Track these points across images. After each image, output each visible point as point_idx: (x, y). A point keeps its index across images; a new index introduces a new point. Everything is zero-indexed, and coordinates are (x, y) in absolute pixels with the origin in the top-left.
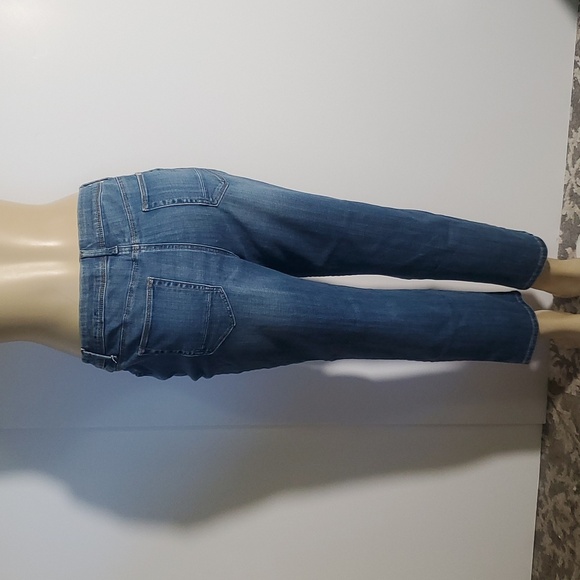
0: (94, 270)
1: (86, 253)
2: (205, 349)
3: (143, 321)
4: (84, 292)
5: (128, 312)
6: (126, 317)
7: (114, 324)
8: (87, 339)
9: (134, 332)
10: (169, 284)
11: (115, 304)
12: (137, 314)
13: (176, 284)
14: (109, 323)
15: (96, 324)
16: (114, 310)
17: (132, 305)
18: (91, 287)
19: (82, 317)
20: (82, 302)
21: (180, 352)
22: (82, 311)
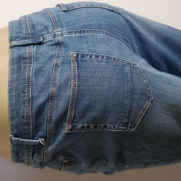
0: (22, 53)
1: (14, 43)
2: (127, 123)
3: (69, 93)
4: (12, 72)
5: (54, 85)
6: (52, 89)
7: (41, 100)
8: (16, 121)
9: (61, 105)
10: (91, 57)
11: (42, 80)
12: (63, 86)
13: (98, 57)
14: (36, 100)
15: (24, 103)
16: (41, 86)
17: (58, 78)
18: (19, 69)
19: (10, 98)
20: (11, 82)
21: (105, 127)
22: (10, 91)
